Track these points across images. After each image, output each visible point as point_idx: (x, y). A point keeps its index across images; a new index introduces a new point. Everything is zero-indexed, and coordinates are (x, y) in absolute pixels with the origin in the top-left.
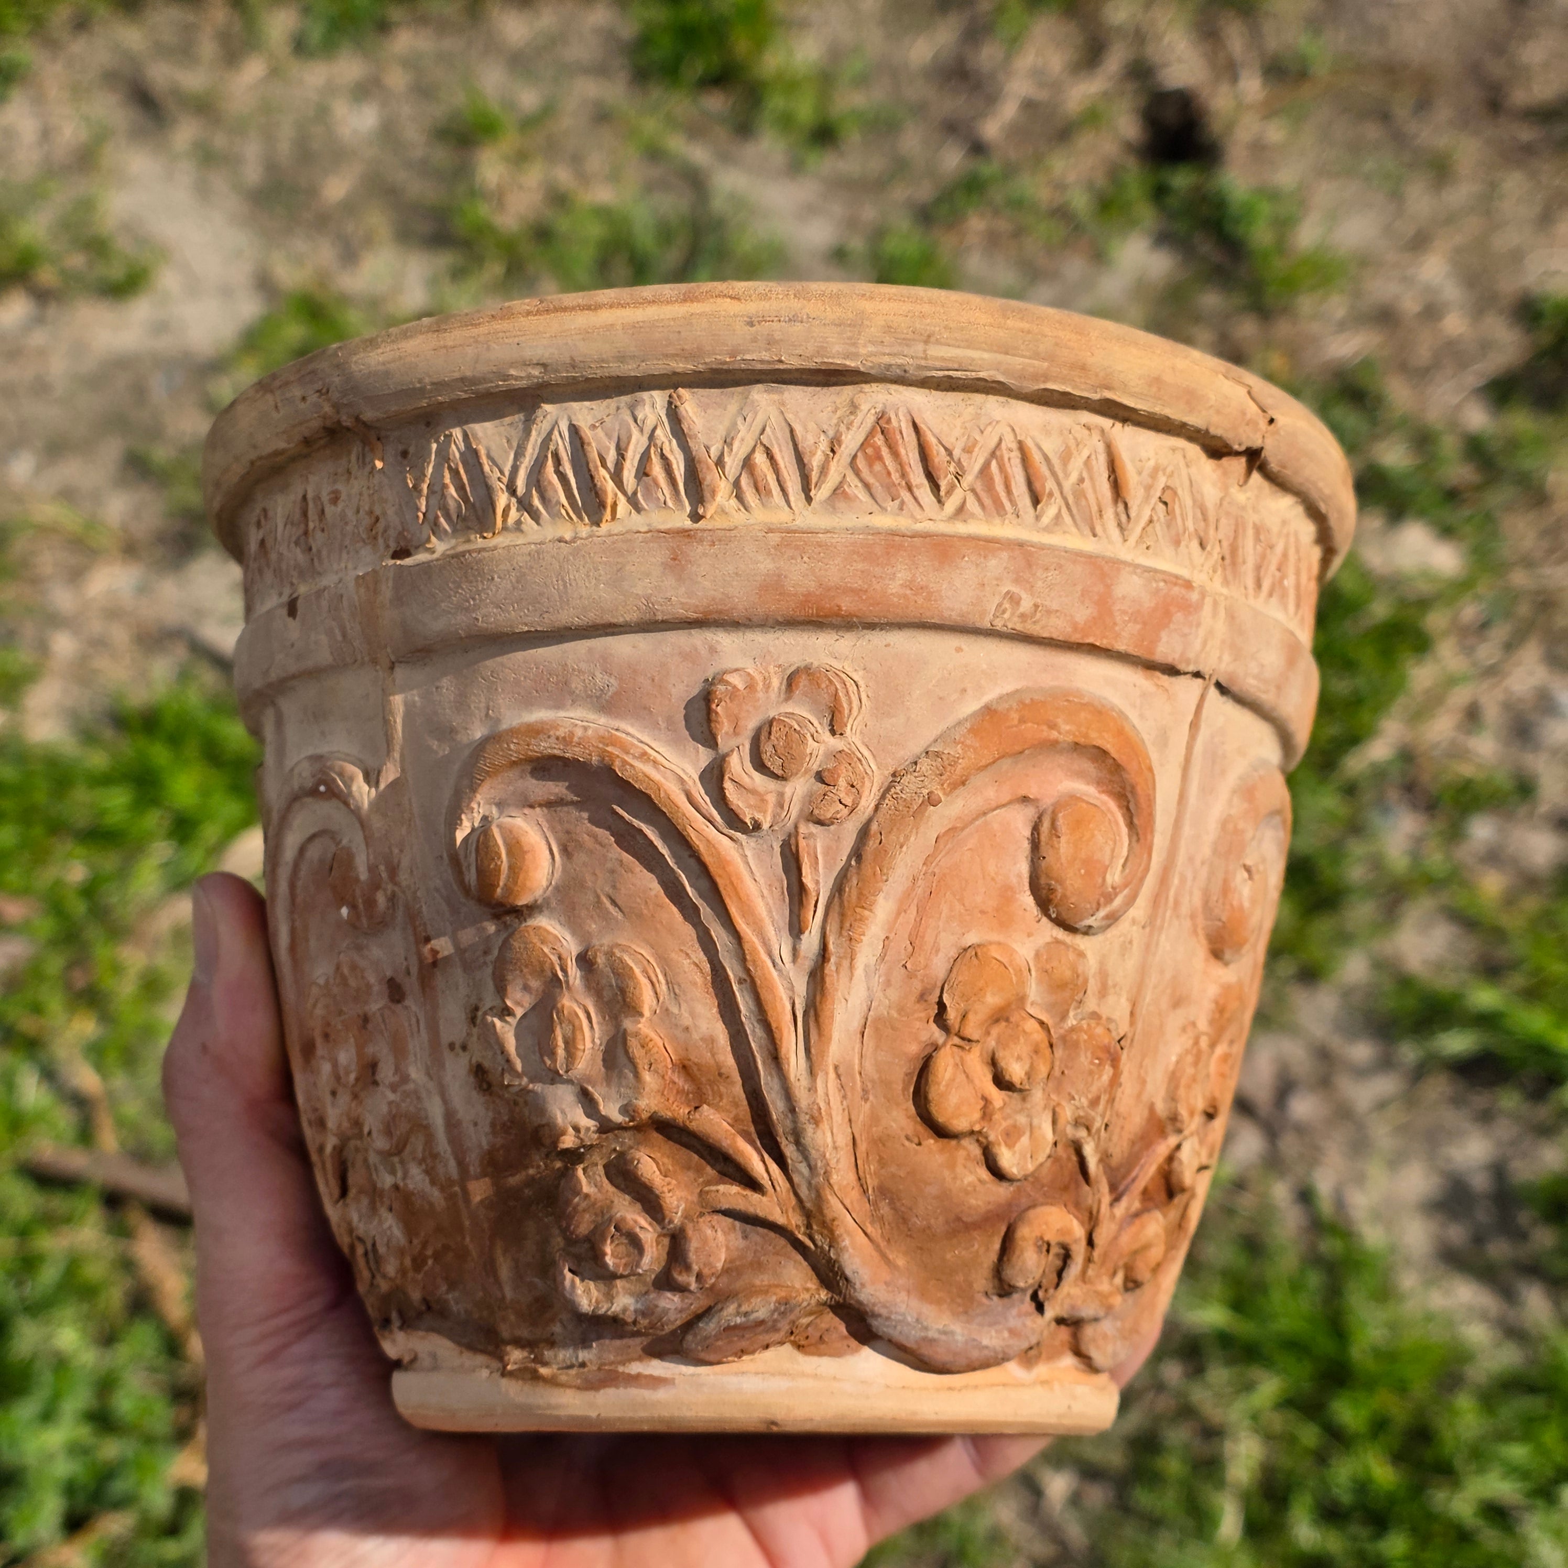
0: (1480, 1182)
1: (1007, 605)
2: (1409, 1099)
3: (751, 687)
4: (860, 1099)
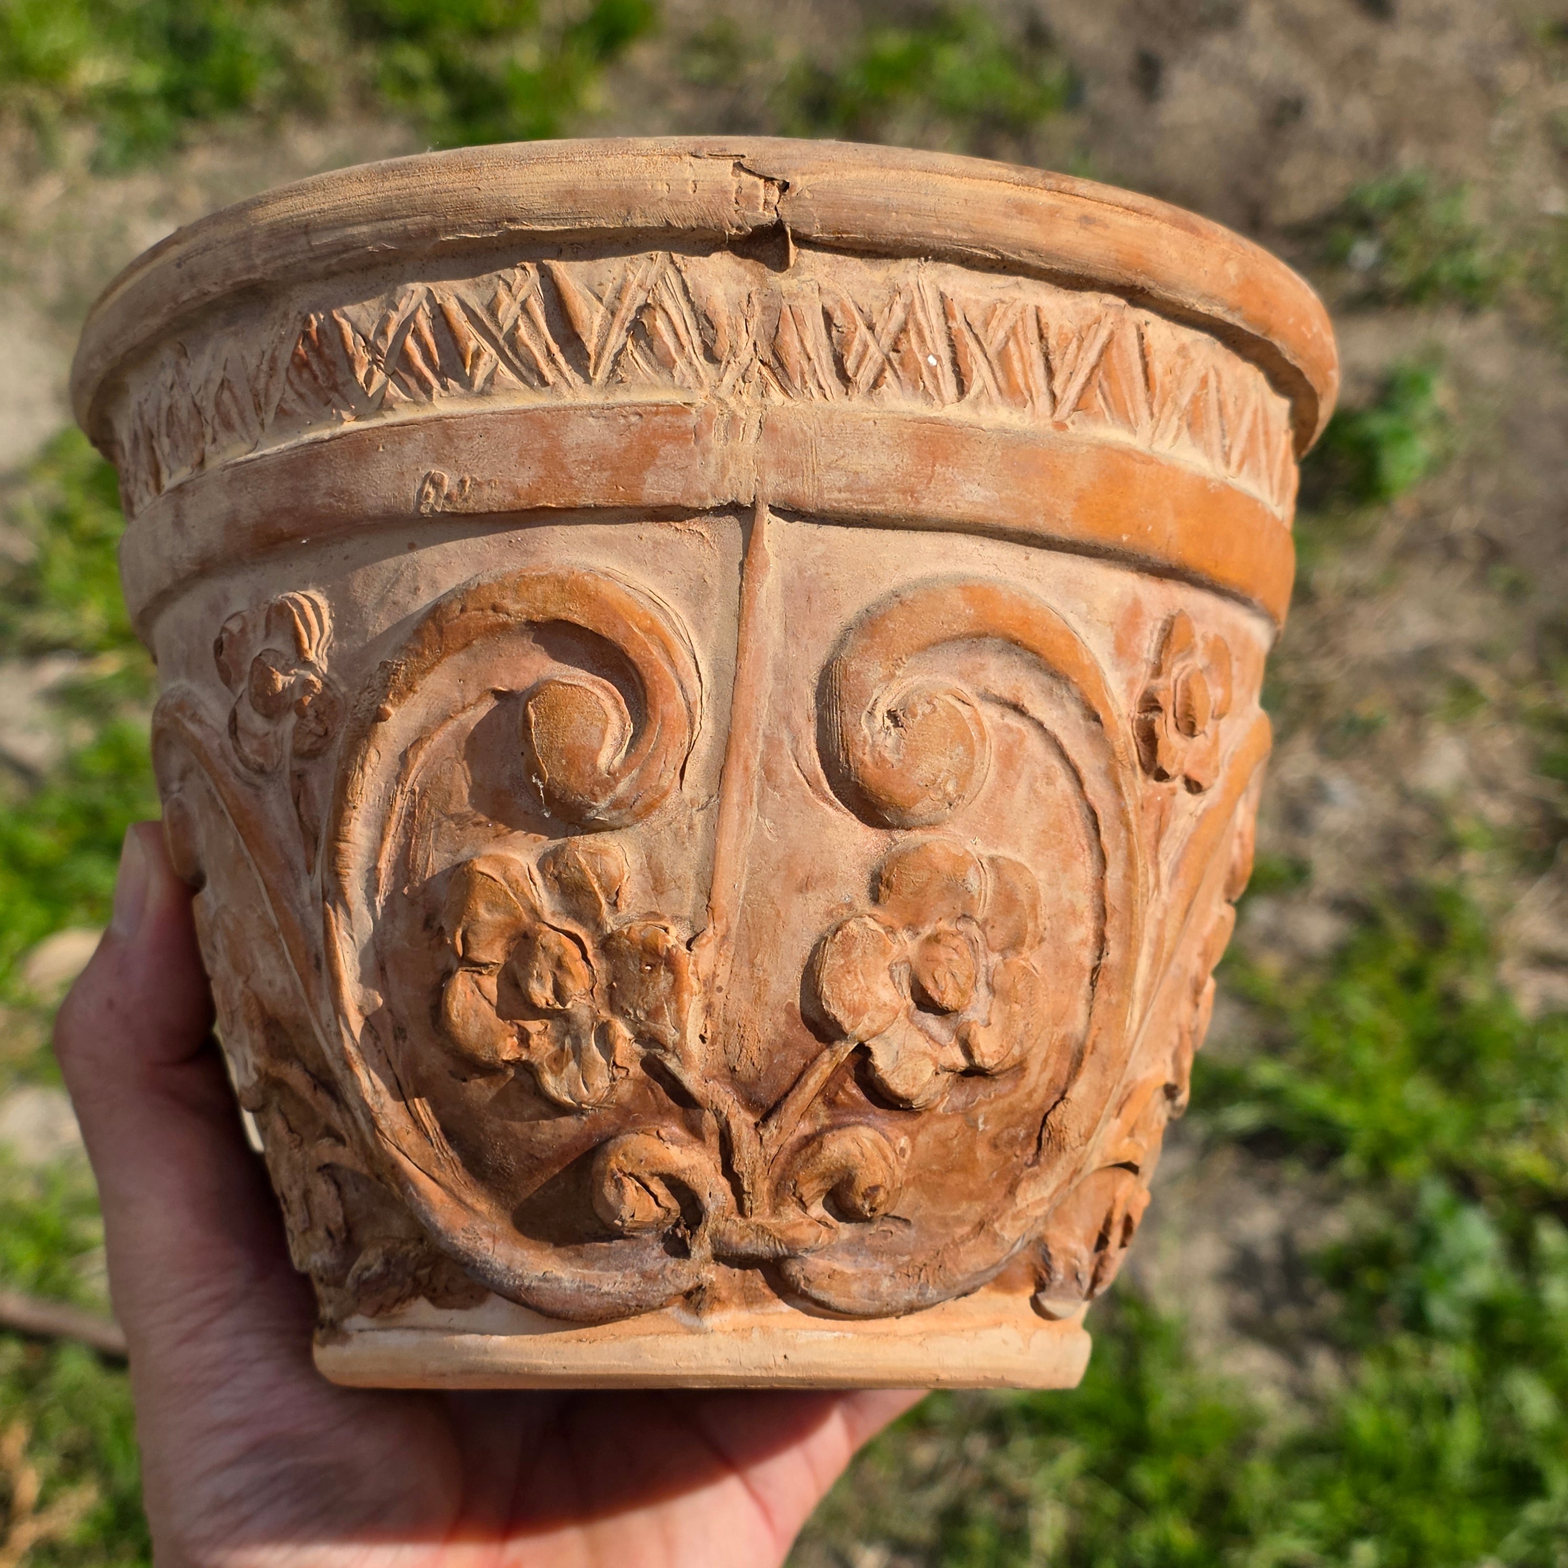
0: (1268, 1252)
1: (429, 488)
2: (1200, 1172)
3: (243, 631)
4: (396, 1038)
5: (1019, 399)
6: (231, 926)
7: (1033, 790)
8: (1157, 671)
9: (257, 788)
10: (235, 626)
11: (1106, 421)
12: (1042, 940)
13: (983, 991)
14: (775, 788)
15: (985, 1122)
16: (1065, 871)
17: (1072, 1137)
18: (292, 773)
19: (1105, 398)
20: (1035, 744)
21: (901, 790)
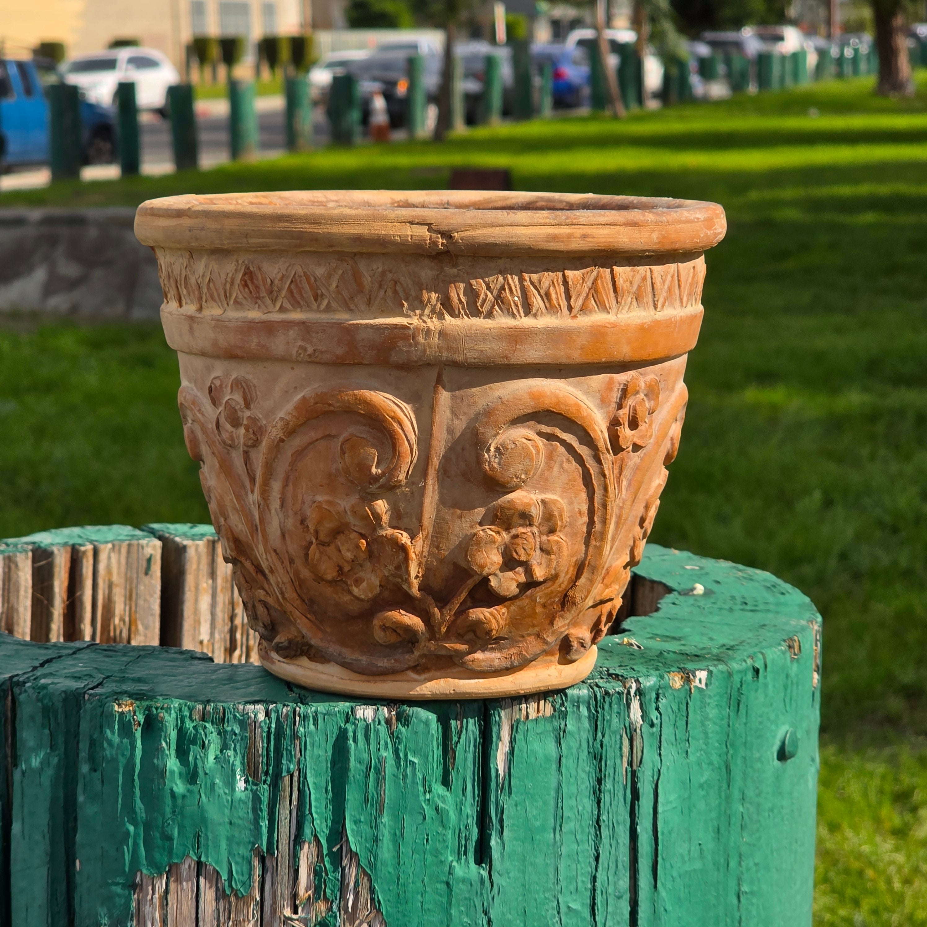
1: (301, 351)
3: (221, 386)
4: (290, 563)
5: (555, 310)
6: (219, 498)
7: (561, 467)
8: (620, 406)
9: (228, 450)
10: (218, 383)
11: (595, 311)
12: (566, 526)
13: (538, 551)
14: (448, 477)
15: (540, 598)
16: (575, 497)
17: (578, 600)
18: (244, 451)
19: (595, 301)
20: (562, 449)
21: (502, 480)
